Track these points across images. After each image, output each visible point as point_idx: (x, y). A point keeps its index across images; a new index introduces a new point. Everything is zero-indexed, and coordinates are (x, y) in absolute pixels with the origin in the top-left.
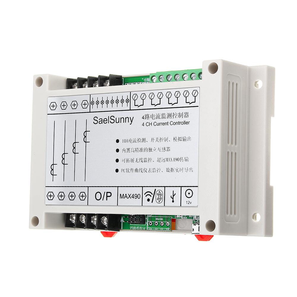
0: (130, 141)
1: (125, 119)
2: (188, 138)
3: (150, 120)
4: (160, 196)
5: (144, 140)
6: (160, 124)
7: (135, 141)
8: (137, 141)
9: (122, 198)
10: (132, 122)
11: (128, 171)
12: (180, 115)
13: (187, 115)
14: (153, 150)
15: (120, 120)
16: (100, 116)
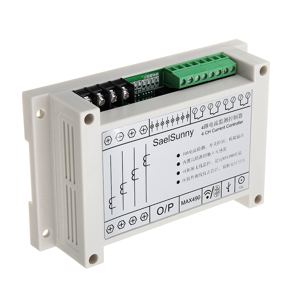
0: (190, 152)
1: (185, 134)
2: (242, 135)
3: (209, 128)
4: (217, 191)
5: (203, 147)
6: (218, 129)
7: (195, 151)
8: (197, 151)
9: (183, 204)
10: (192, 134)
11: (188, 179)
12: (235, 117)
13: (241, 115)
14: (211, 154)
15: (180, 136)
16: (160, 137)
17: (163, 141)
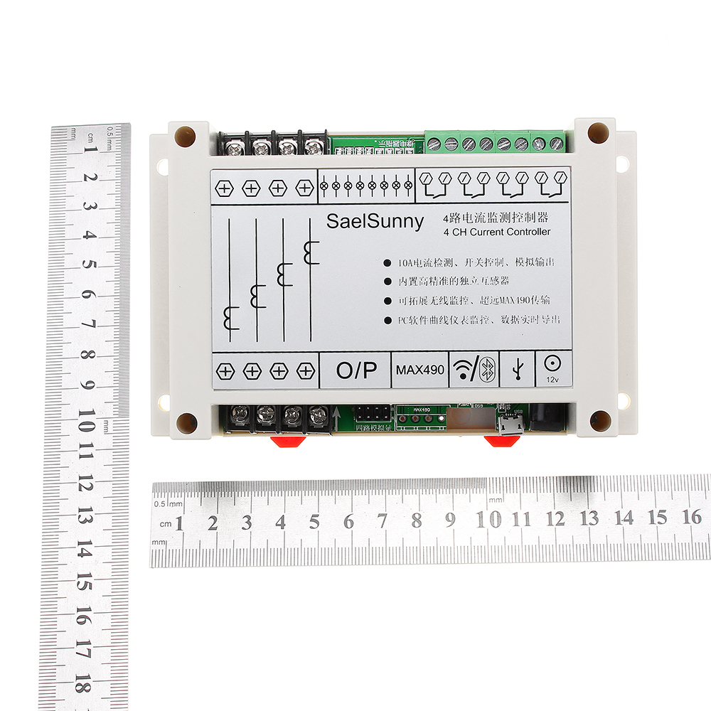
0: (417, 263)
1: (403, 222)
2: (549, 260)
3: (462, 225)
4: (488, 369)
5: (449, 262)
6: (486, 232)
7: (427, 264)
8: (433, 264)
9: (401, 373)
10: (419, 226)
11: (413, 321)
12: (530, 217)
13: (543, 217)
14: (470, 282)
15: (392, 222)
16: (342, 212)
17: (349, 223)
